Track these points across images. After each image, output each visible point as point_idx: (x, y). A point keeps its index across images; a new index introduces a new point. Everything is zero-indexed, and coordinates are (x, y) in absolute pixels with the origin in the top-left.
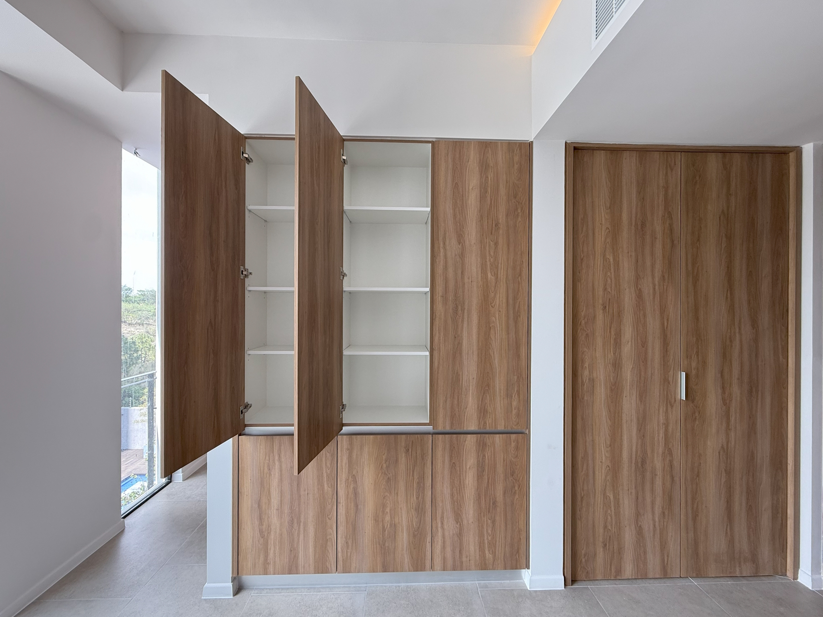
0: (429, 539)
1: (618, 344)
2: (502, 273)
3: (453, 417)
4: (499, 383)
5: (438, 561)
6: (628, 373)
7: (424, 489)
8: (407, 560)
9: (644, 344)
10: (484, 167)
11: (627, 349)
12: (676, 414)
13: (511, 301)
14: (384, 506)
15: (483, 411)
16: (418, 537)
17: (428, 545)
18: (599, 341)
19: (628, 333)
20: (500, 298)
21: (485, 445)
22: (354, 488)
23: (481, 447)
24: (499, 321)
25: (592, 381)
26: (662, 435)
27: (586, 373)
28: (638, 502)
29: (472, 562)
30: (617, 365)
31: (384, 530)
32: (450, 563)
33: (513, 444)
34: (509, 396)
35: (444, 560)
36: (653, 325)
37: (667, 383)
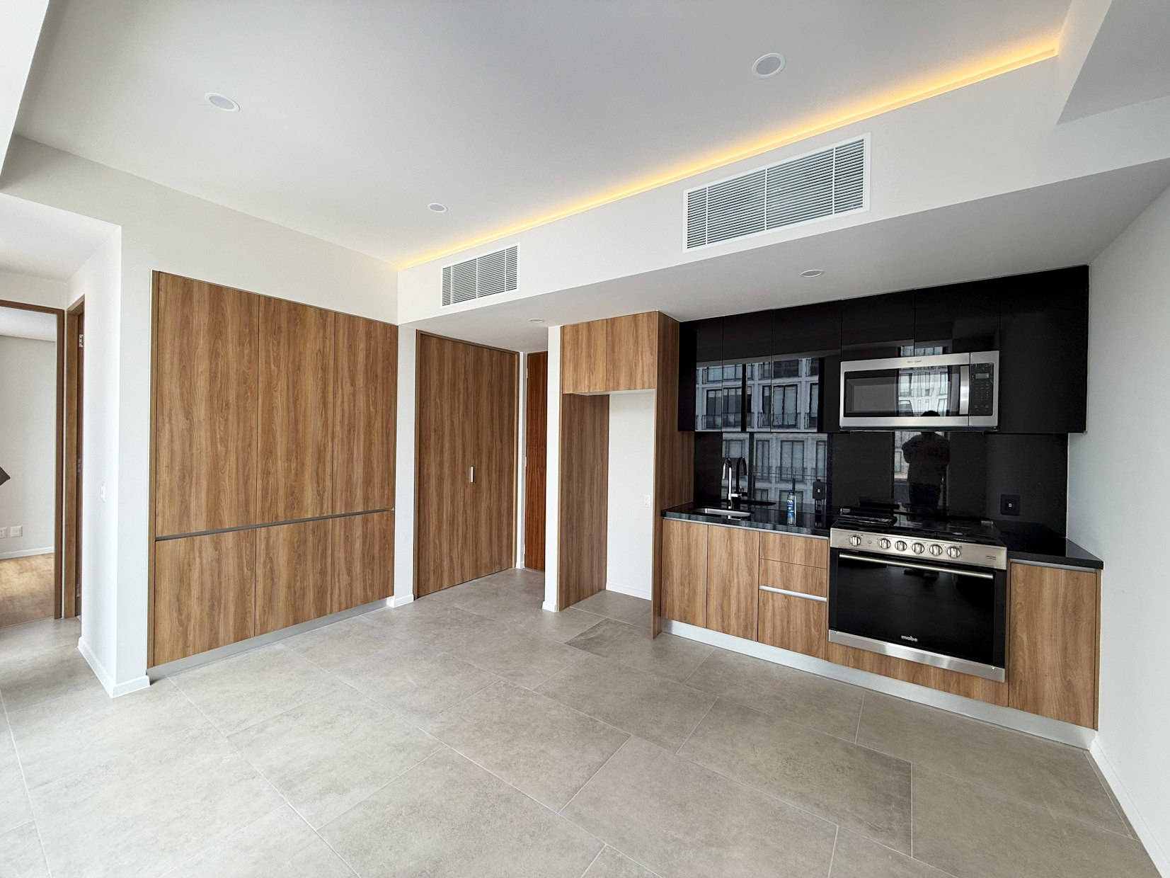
0: (329, 592)
1: (442, 452)
2: (379, 408)
3: (347, 504)
4: (377, 480)
5: (336, 606)
6: (447, 470)
7: (326, 557)
8: (313, 610)
9: (454, 452)
10: (369, 336)
11: (446, 455)
12: (469, 491)
13: (384, 425)
14: (295, 576)
15: (366, 499)
16: (321, 592)
17: (329, 596)
18: (432, 451)
19: (447, 446)
20: (378, 424)
21: (367, 520)
22: (270, 567)
23: (365, 522)
24: (377, 438)
25: (428, 474)
26: (462, 503)
27: (426, 470)
28: (451, 543)
29: (359, 600)
30: (441, 465)
31: (295, 593)
32: (344, 605)
33: (385, 518)
34: (383, 487)
35: (340, 604)
36: (459, 442)
37: (465, 474)
